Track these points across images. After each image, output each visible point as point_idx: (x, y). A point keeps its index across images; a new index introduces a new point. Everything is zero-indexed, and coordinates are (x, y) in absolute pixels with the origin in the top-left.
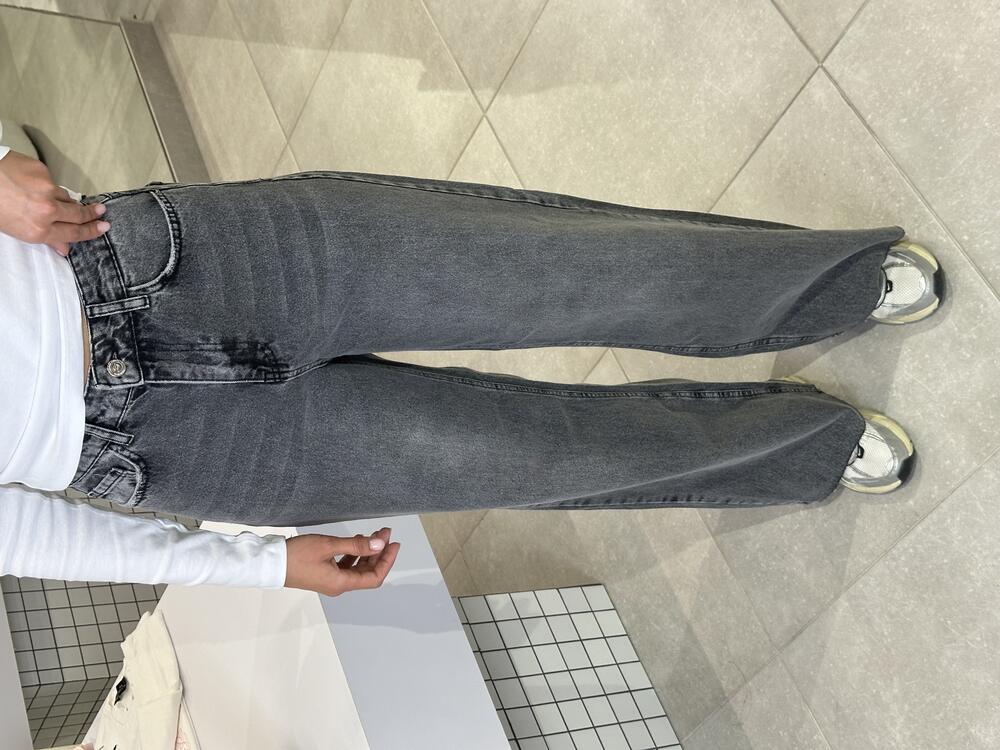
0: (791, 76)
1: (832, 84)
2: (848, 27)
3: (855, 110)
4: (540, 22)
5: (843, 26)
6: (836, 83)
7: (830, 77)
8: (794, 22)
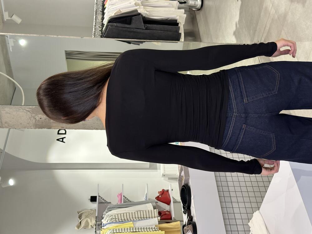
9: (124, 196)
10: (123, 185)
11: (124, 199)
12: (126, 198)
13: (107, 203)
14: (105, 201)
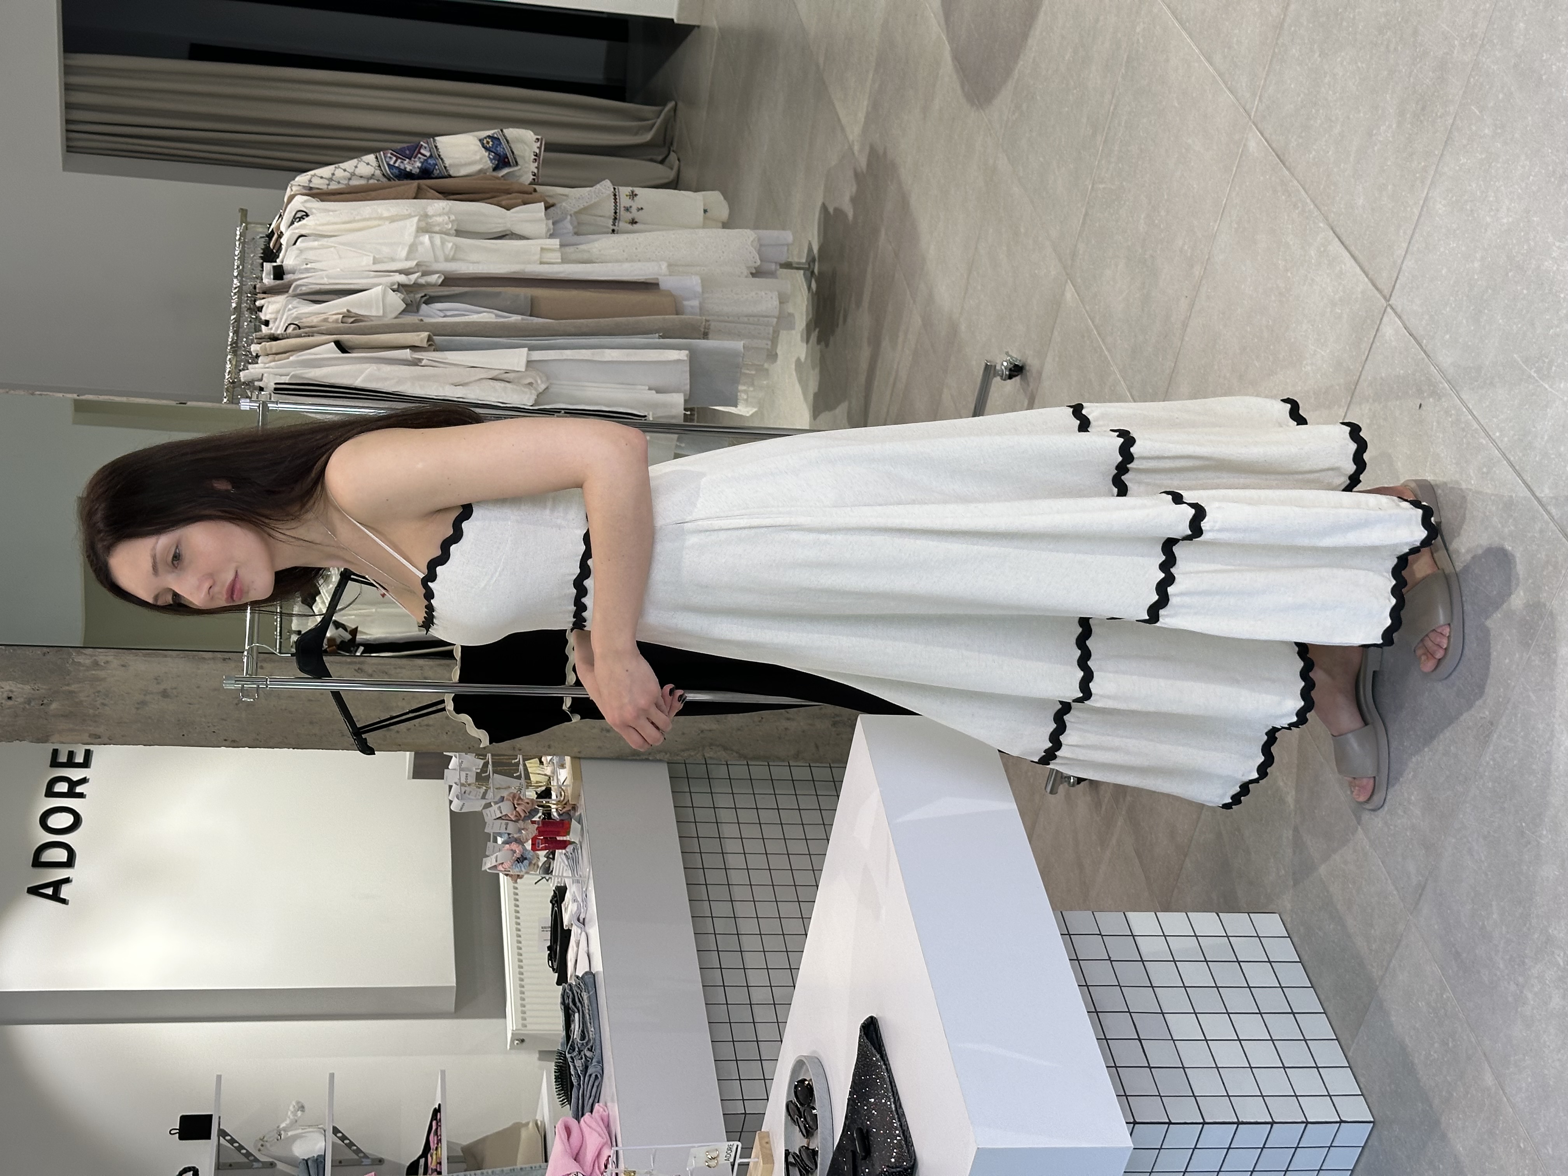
0: (1369, 321)
1: (1397, 319)
2: (1402, 263)
3: (1415, 339)
4: (1188, 329)
5: (1399, 261)
6: (1400, 317)
7: (1396, 313)
8: (1366, 269)
9: (336, 1131)
10: (332, 1076)
11: (334, 1144)
12: (343, 1138)
13: (256, 1165)
14: (248, 1154)
